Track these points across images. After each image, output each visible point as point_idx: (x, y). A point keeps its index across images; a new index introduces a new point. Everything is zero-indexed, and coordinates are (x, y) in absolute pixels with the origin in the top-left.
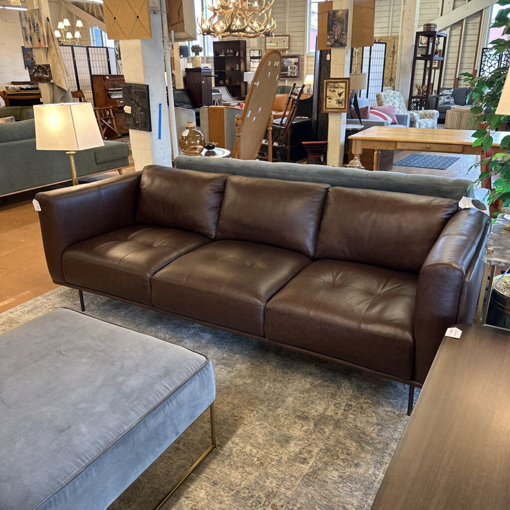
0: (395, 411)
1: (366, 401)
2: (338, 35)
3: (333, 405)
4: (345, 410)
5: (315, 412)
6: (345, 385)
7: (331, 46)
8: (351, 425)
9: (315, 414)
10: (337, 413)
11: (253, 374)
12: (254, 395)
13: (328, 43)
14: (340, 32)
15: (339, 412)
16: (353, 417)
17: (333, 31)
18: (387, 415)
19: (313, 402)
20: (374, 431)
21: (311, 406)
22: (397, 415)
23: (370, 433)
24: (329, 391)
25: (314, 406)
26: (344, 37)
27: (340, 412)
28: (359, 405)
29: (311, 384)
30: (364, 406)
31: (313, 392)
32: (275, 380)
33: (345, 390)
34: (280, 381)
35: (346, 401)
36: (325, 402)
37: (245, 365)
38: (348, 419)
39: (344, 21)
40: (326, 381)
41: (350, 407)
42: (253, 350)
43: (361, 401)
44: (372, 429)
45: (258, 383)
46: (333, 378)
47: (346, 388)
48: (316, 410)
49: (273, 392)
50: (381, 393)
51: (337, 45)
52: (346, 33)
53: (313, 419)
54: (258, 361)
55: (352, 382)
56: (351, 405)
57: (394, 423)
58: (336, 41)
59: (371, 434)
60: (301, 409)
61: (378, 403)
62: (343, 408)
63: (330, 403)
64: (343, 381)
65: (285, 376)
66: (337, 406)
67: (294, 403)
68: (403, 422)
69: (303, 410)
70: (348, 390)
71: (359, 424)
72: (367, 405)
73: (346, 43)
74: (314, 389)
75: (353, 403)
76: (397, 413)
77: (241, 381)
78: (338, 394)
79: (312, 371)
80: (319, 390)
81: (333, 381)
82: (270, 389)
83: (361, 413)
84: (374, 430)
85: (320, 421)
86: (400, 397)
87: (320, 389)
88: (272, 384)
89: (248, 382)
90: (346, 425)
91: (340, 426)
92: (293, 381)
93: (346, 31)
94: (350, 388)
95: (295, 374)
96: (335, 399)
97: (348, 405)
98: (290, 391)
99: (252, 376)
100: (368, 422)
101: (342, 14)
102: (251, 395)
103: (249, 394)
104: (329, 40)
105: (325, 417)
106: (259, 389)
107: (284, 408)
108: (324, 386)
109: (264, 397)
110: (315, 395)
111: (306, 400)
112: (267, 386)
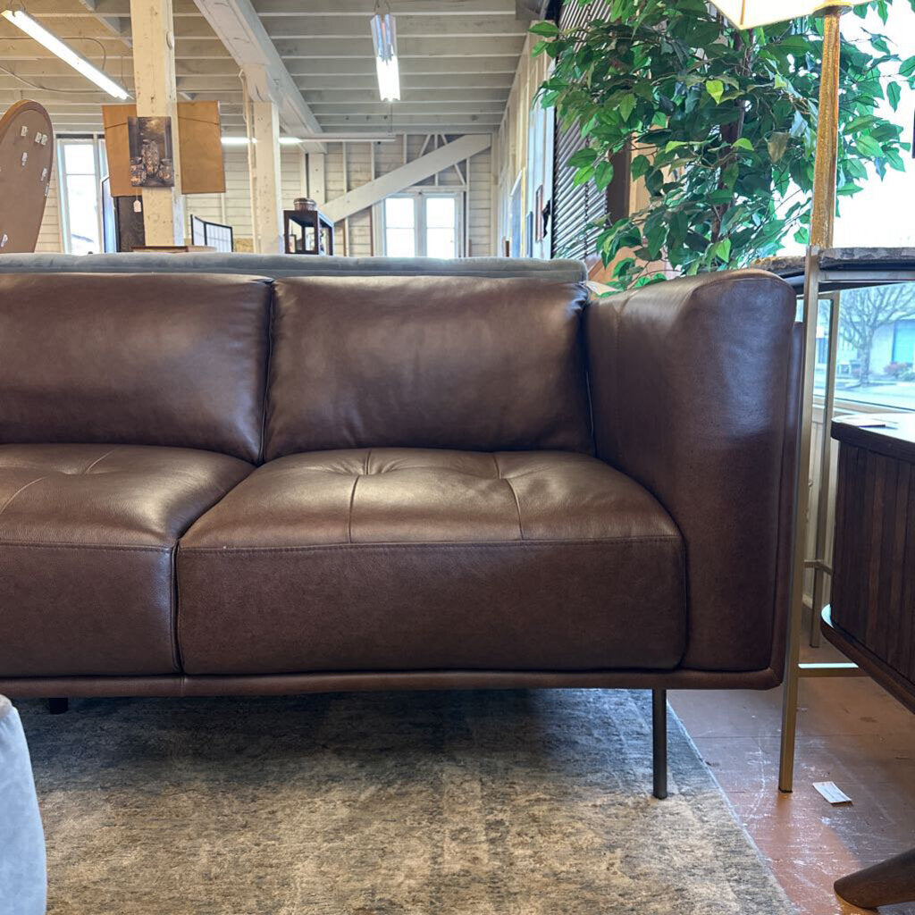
0: (620, 798)
1: (533, 797)
2: (153, 165)
3: (447, 839)
4: (492, 841)
5: (407, 877)
6: (451, 775)
7: (142, 185)
8: (538, 876)
9: (412, 882)
10: (477, 858)
11: (135, 832)
12: (166, 895)
13: (134, 179)
14: (157, 158)
15: (479, 854)
16: (529, 852)
17: (142, 156)
18: (609, 816)
19: (384, 853)
20: (614, 869)
21: (384, 864)
22: (635, 808)
23: (607, 879)
24: (413, 806)
25: (393, 862)
26: (168, 168)
27: (483, 851)
28: (522, 815)
29: (350, 803)
30: (537, 810)
31: (368, 824)
32: (225, 830)
33: (459, 787)
34: (245, 827)
35: (478, 816)
36: (419, 838)
37: (97, 815)
38: (520, 864)
39: (163, 139)
40: (389, 784)
41: (501, 829)
42: (109, 765)
43: (522, 801)
44: (604, 866)
45: (165, 856)
46: (405, 768)
47: (458, 781)
48: (405, 870)
49: (236, 863)
50: (552, 767)
51: (154, 183)
52: (172, 161)
53: (415, 901)
54: (139, 790)
55: (462, 763)
56: (501, 822)
57: (643, 830)
58: (151, 176)
59: (614, 882)
60: (359, 885)
61: (565, 793)
62: (483, 838)
63: (436, 837)
64: (436, 768)
65: (253, 806)
66: (462, 837)
67: (324, 874)
68: (661, 818)
69: (367, 884)
70: (466, 786)
71: (557, 866)
72: (545, 807)
73: (173, 181)
74: (367, 816)
75: (500, 816)
76: (630, 803)
77: (97, 868)
78: (443, 803)
79: (333, 770)
80: (382, 814)
81: (409, 778)
82: (220, 859)
83: (540, 832)
84: (612, 865)
85: (439, 899)
86: (604, 762)
87: (385, 810)
88: (220, 842)
89: (125, 863)
90: (525, 882)
91: (510, 894)
92: (288, 811)
93: (171, 157)
94: (467, 778)
95: (285, 792)
96: (445, 821)
97: (490, 826)
98: (291, 842)
99: (134, 840)
100: (577, 850)
101: (158, 125)
102: (155, 901)
103: (146, 898)
104: (135, 174)
105: (446, 881)
106: (176, 872)
107: (298, 900)
108: (390, 797)
109: (209, 892)
110: (378, 831)
111: (357, 853)
112: (203, 854)
